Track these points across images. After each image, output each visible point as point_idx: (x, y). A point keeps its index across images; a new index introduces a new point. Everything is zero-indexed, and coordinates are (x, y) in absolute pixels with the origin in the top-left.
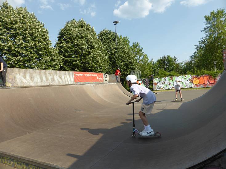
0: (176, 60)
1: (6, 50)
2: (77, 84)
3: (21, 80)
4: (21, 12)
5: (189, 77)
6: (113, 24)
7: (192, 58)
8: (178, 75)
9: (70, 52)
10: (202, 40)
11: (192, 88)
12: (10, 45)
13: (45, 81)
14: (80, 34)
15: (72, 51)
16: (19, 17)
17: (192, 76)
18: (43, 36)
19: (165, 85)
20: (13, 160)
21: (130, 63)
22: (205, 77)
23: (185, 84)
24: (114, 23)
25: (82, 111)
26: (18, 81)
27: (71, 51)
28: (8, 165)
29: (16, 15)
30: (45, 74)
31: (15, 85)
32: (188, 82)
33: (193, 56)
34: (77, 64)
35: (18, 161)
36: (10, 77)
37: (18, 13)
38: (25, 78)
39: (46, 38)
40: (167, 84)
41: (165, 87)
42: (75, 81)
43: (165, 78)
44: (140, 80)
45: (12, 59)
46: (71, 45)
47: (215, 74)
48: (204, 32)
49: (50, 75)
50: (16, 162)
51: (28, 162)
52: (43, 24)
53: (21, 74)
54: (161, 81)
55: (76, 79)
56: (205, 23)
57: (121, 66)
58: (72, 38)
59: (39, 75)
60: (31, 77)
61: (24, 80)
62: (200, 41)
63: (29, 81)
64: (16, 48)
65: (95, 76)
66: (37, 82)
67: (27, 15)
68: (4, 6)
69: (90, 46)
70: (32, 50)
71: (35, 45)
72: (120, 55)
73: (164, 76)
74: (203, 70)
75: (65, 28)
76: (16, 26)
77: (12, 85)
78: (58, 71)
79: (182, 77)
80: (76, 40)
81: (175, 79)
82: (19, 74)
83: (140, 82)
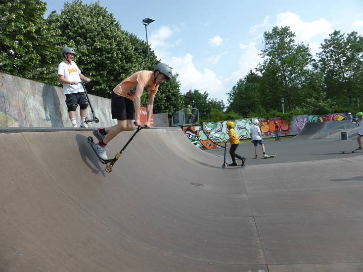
3: (38, 114)
7: (231, 95)
8: (240, 118)
10: (260, 66)
19: (221, 134)
24: (144, 21)
26: (32, 115)
31: (27, 126)
33: (232, 92)
36: (14, 103)
38: (46, 108)
40: (225, 132)
41: (222, 137)
43: (222, 123)
44: (196, 125)
46: (88, 49)
48: (262, 56)
53: (37, 96)
54: (216, 127)
56: (265, 43)
58: (88, 36)
60: (57, 108)
62: (258, 67)
69: (124, 57)
73: (220, 120)
74: (273, 111)
75: (64, 13)
77: (20, 125)
78: (99, 98)
79: (246, 121)
80: (96, 39)
81: (237, 125)
82: (32, 97)
83: (197, 128)
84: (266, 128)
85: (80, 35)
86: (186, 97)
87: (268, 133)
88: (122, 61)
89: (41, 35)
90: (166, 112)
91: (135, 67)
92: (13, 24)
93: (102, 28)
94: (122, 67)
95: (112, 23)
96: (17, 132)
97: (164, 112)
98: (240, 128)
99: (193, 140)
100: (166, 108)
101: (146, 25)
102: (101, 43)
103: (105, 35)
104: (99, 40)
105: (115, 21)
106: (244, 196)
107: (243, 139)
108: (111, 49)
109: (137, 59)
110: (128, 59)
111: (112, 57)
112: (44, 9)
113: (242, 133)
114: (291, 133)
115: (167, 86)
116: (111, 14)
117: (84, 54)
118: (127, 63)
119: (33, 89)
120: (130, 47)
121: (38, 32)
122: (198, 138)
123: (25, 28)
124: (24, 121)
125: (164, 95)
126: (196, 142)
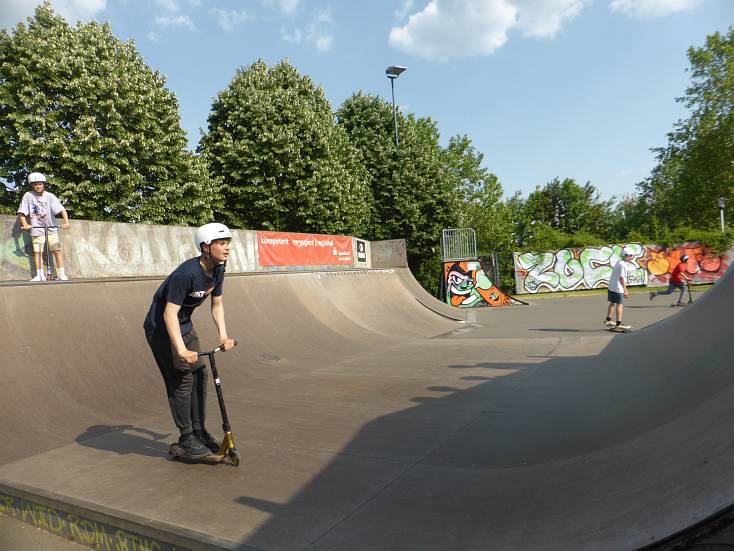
0: (594, 195)
1: (45, 160)
2: (267, 273)
3: (92, 259)
4: (93, 39)
6: (385, 75)
7: (646, 187)
8: (597, 245)
9: (245, 169)
10: (680, 127)
11: (644, 286)
12: (58, 146)
13: (165, 262)
14: (280, 109)
15: (253, 163)
16: (86, 53)
17: (644, 247)
18: (160, 115)
19: (553, 277)
20: (64, 515)
21: (441, 202)
24: (388, 72)
25: (283, 361)
26: (82, 260)
27: (249, 164)
28: (50, 531)
29: (78, 47)
30: (168, 239)
33: (650, 181)
34: (267, 206)
35: (82, 518)
37: (83, 42)
38: (104, 251)
39: (169, 123)
40: (561, 273)
41: (555, 283)
42: (263, 262)
43: (555, 254)
44: (471, 261)
45: (64, 191)
46: (249, 145)
47: (722, 242)
49: (184, 243)
50: (74, 521)
51: (112, 523)
52: (160, 76)
53: (92, 238)
54: (541, 262)
55: (266, 255)
58: (254, 123)
59: (148, 243)
60: (123, 250)
61: (101, 259)
62: (673, 130)
63: (116, 261)
64: (76, 153)
65: (327, 247)
66: (140, 265)
67: (109, 49)
68: (38, 18)
69: (310, 149)
70: (125, 161)
71: (136, 144)
72: (408, 179)
73: (552, 248)
74: (681, 229)
75: (232, 88)
76: (76, 81)
79: (611, 250)
80: (264, 127)
81: (589, 258)
82: (83, 240)
84: (661, 265)
86: (545, 194)
88: (303, 157)
94: (305, 168)
98: (597, 265)
99: (464, 289)
103: (282, 116)
105: (312, 88)
113: (600, 275)
119: (86, 231)
122: (474, 285)
126: (468, 292)
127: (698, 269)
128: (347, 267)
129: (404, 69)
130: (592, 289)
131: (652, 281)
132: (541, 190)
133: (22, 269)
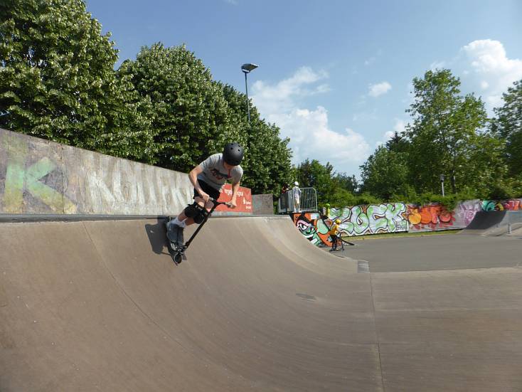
0: (332, 172)
1: (14, 90)
3: (101, 196)
5: (401, 207)
7: (365, 169)
8: (377, 203)
10: (408, 128)
11: (407, 232)
13: (153, 202)
17: (406, 205)
19: (350, 225)
21: (281, 168)
22: (432, 208)
23: (392, 222)
24: (243, 68)
26: (93, 196)
31: (86, 211)
32: (398, 220)
33: (368, 165)
36: (73, 181)
38: (110, 187)
40: (355, 223)
41: (351, 230)
43: (351, 209)
44: (313, 212)
47: (452, 202)
48: (411, 113)
53: (101, 172)
54: (341, 215)
56: (414, 94)
57: (264, 175)
60: (125, 187)
61: (108, 196)
62: (405, 131)
63: (119, 199)
65: (241, 197)
66: (137, 205)
69: (214, 117)
72: (261, 149)
73: (348, 205)
74: (427, 193)
75: (140, 60)
77: (79, 210)
78: (178, 174)
79: (385, 207)
80: (179, 94)
81: (372, 212)
82: (95, 173)
83: (314, 216)
84: (416, 217)
85: (156, 88)
86: (301, 170)
87: (420, 225)
88: (210, 122)
89: (110, 92)
90: (270, 192)
91: (228, 130)
92: (76, 79)
93: (187, 79)
94: (211, 131)
95: (200, 72)
96: (78, 221)
97: (267, 193)
98: (377, 217)
99: (308, 233)
100: (271, 187)
101: (246, 73)
102: (184, 98)
103: (190, 87)
104: (182, 95)
105: (204, 69)
106: (370, 315)
107: (382, 234)
108: (198, 106)
109: (231, 119)
110: (220, 120)
111: (198, 117)
112: (114, 58)
113: (380, 224)
114: (455, 226)
115: (273, 155)
116: (199, 60)
117: (161, 114)
118: (217, 125)
119: (97, 163)
120: (224, 103)
121: (106, 87)
122: (316, 230)
123: (90, 83)
124: (84, 205)
125: (268, 169)
126: (311, 236)
127: (438, 220)
128: (249, 214)
129: (256, 67)
130: (374, 234)
131: (412, 228)
132: (296, 167)
133: (43, 203)
